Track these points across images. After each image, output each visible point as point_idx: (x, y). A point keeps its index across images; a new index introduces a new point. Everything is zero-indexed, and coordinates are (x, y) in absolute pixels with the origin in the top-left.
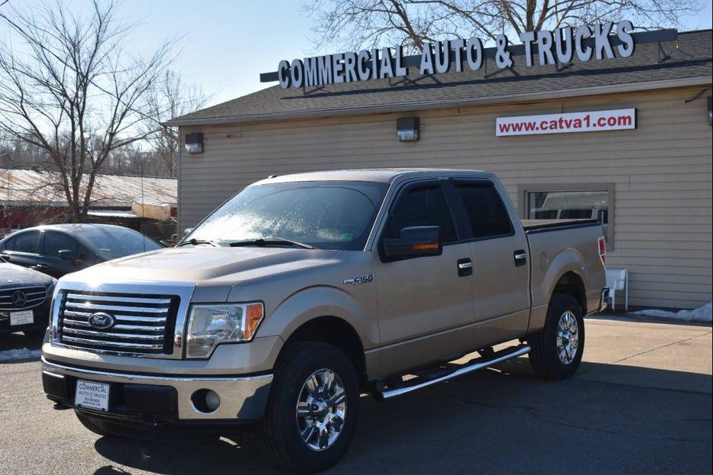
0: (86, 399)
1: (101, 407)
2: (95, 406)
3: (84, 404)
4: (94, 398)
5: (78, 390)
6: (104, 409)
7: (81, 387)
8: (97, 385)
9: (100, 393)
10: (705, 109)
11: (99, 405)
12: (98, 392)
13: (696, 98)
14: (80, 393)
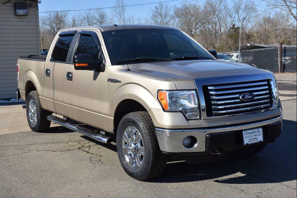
0: (249, 139)
1: (259, 141)
2: (256, 141)
3: (249, 143)
4: (254, 137)
5: (244, 136)
6: (260, 141)
7: (245, 134)
8: (255, 130)
9: (257, 134)
10: (13, 8)
11: (258, 140)
12: (256, 134)
13: (8, 3)
14: (245, 137)
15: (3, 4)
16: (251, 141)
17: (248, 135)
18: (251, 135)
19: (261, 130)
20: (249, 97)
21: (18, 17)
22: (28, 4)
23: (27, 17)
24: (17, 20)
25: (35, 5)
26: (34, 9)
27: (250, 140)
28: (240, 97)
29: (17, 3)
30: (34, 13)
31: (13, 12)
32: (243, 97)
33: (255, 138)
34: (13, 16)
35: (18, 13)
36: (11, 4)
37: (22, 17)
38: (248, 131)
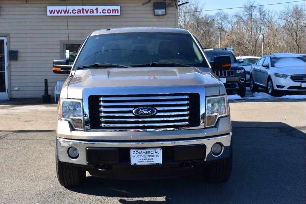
0: (140, 159)
1: (155, 163)
2: (150, 163)
3: (139, 163)
4: (148, 158)
5: (132, 155)
6: (158, 164)
7: (134, 153)
8: (150, 150)
9: (153, 154)
10: (152, 8)
11: (153, 161)
12: (151, 154)
13: (148, 3)
14: (134, 156)
15: (143, 4)
16: (142, 162)
17: (139, 154)
18: (143, 155)
19: (160, 151)
20: (146, 112)
21: (157, 17)
22: (167, 4)
23: (166, 16)
24: (156, 20)
25: (174, 4)
26: (173, 8)
27: (140, 161)
28: (134, 111)
29: (157, 2)
30: (174, 12)
31: (152, 12)
32: (137, 111)
33: (150, 159)
34: (152, 16)
35: (156, 13)
36: (151, 5)
37: (161, 17)
38: (139, 150)
